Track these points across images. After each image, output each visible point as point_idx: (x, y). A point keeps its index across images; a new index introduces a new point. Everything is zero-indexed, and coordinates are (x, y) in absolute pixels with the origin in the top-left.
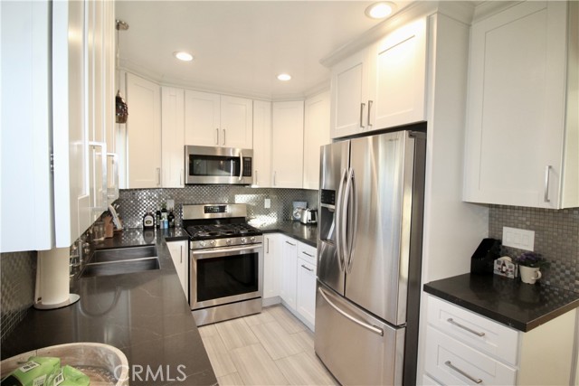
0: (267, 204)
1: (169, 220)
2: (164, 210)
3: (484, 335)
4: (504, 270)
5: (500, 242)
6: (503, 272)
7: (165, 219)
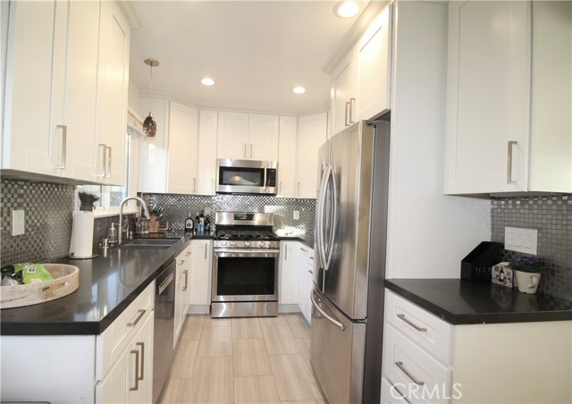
0: (296, 215)
1: (206, 224)
2: (202, 216)
3: (425, 330)
4: (502, 278)
5: (502, 245)
6: (501, 280)
7: (202, 223)
